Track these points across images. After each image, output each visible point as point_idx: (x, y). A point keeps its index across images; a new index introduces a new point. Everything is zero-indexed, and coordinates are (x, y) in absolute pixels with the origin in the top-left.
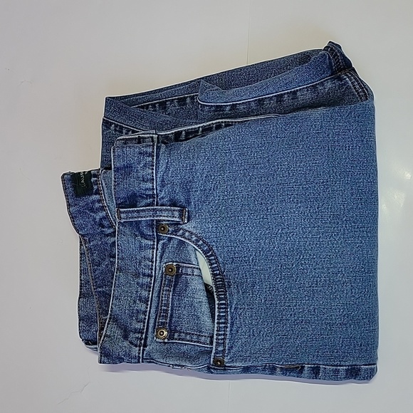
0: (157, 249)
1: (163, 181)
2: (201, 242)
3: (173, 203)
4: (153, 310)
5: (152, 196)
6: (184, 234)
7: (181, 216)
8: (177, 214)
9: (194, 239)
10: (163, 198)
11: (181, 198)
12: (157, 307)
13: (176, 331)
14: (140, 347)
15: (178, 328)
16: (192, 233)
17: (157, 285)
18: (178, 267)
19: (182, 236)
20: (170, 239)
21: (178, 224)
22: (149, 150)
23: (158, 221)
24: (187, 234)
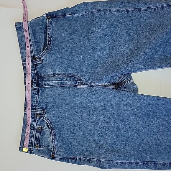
0: (35, 122)
1: (39, 102)
2: (48, 120)
3: (42, 108)
4: (34, 140)
5: (36, 106)
6: (44, 117)
7: (43, 112)
8: (42, 111)
9: (47, 119)
10: (39, 107)
11: (44, 107)
12: (35, 139)
13: (41, 146)
14: (31, 151)
15: (42, 145)
16: (46, 118)
17: (35, 132)
18: (42, 127)
19: (43, 118)
20: (39, 119)
21: (42, 114)
22: (36, 93)
23: (37, 113)
24: (45, 117)
